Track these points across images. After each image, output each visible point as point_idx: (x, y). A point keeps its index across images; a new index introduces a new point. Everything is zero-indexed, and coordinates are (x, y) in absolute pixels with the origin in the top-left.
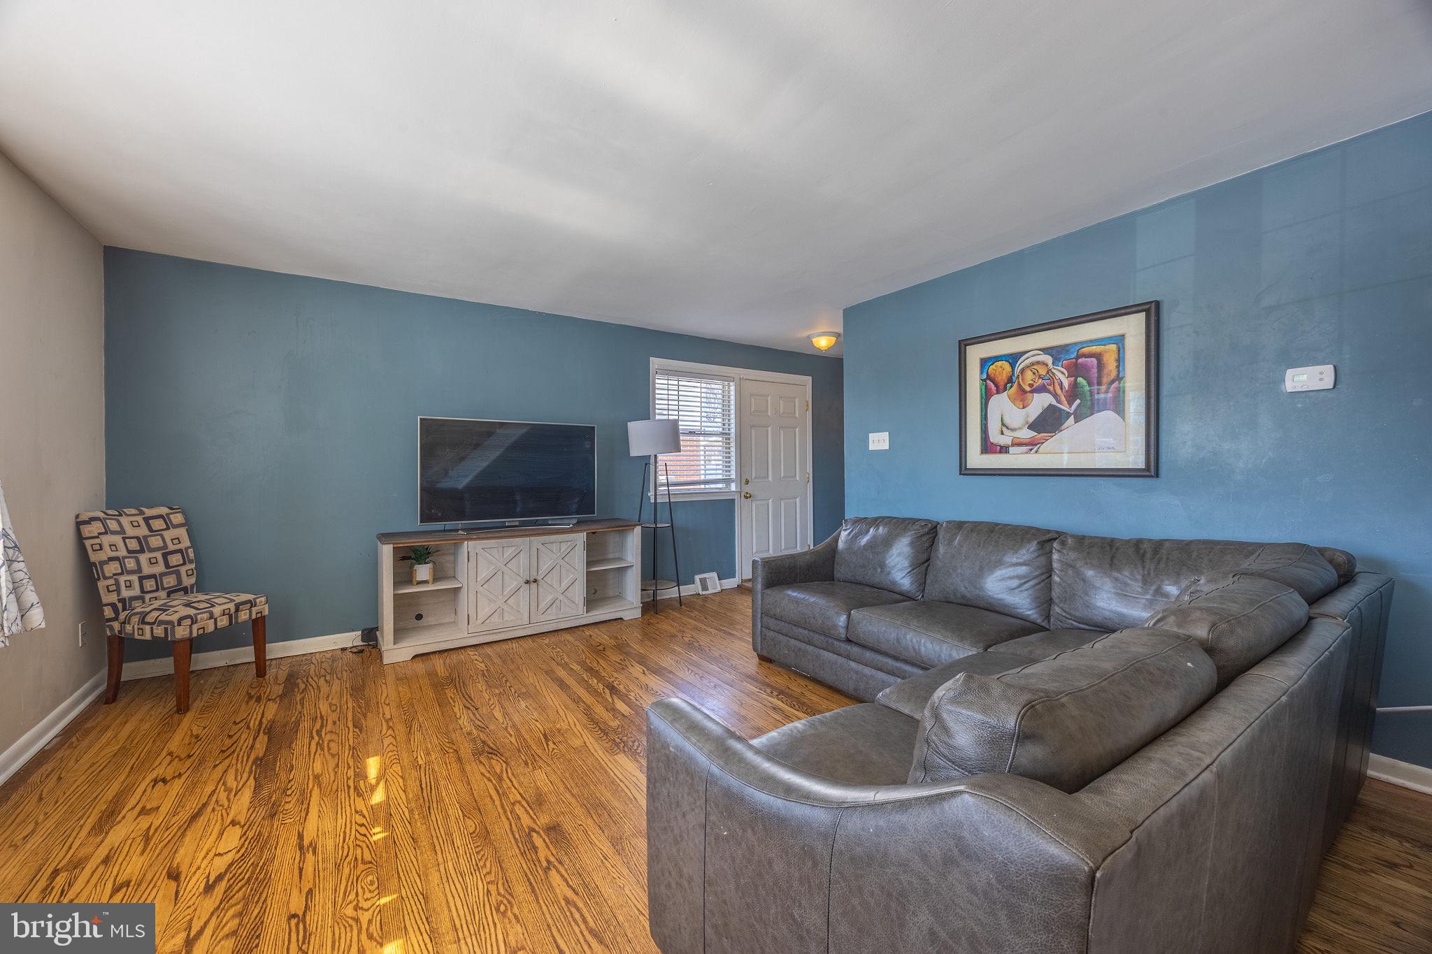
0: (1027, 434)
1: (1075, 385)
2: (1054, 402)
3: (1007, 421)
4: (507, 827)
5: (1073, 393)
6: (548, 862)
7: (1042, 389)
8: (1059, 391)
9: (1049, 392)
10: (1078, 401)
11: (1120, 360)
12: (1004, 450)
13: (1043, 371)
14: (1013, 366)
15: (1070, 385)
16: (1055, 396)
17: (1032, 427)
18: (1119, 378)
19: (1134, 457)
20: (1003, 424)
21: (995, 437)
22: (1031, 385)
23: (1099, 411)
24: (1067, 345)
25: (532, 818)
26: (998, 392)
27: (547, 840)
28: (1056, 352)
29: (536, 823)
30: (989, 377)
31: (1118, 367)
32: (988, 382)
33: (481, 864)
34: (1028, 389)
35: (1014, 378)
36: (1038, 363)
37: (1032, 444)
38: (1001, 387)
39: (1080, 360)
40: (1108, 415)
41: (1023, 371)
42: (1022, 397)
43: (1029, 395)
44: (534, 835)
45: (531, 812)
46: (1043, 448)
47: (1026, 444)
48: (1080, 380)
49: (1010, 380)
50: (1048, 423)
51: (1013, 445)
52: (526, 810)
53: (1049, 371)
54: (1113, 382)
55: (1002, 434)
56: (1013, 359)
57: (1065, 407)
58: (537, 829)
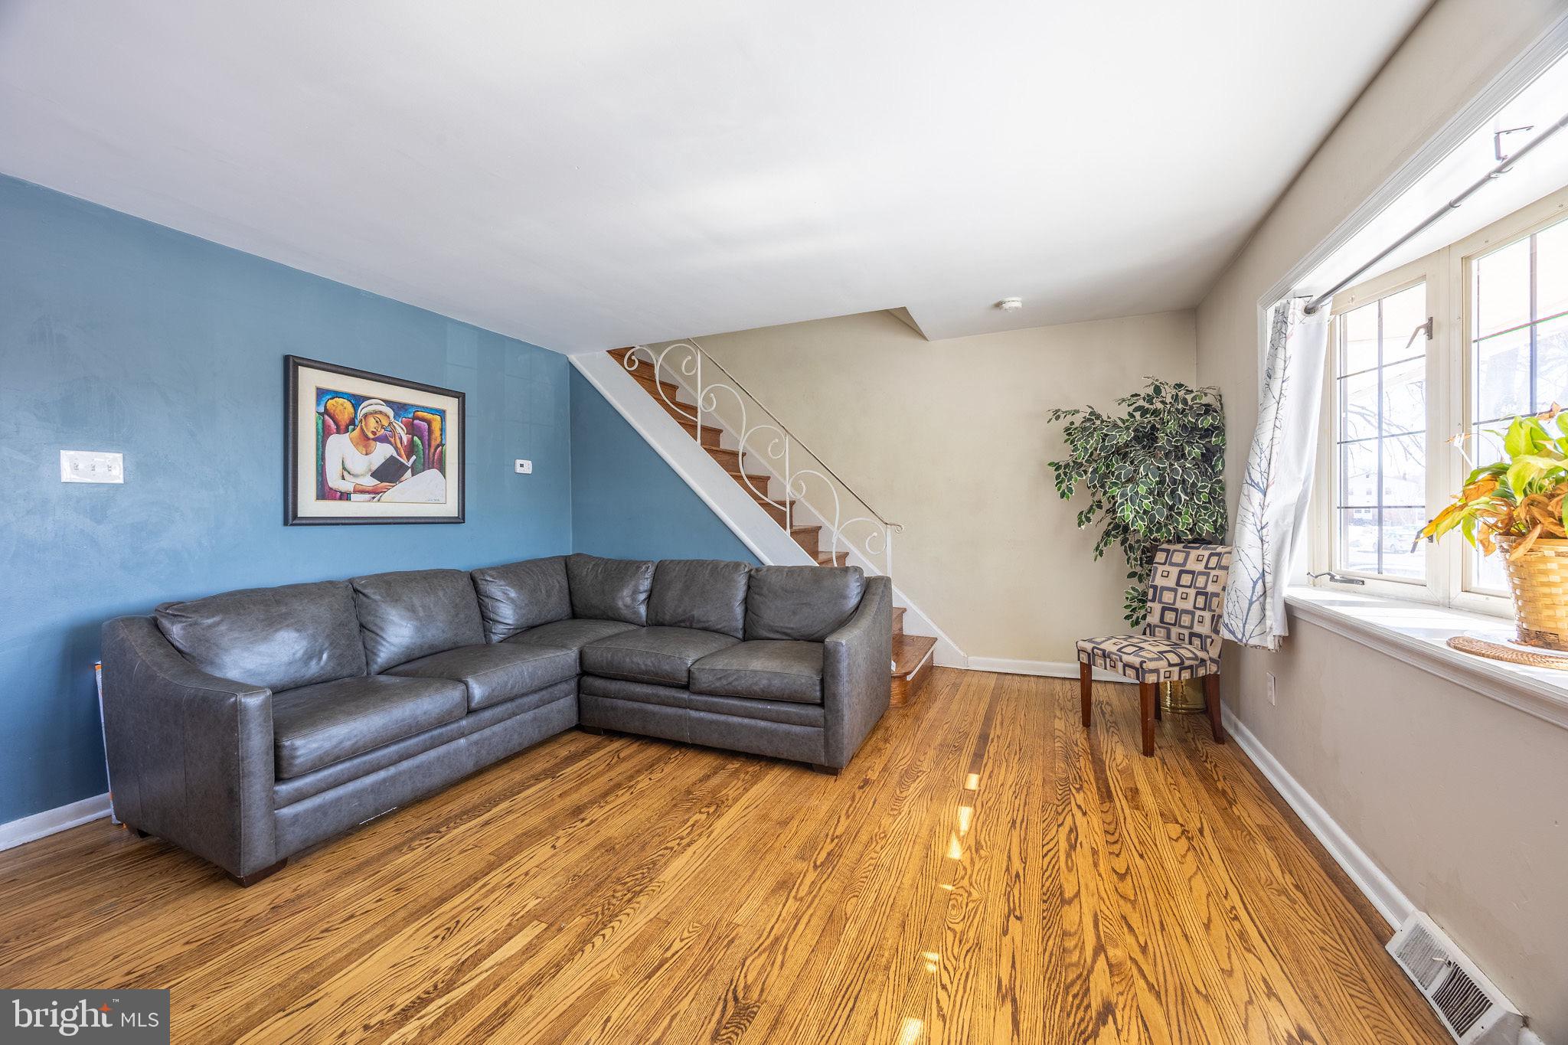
0: (370, 482)
1: (411, 442)
2: (395, 455)
3: (348, 466)
4: (827, 883)
5: (411, 450)
6: (832, 840)
7: (384, 439)
8: (399, 445)
9: (390, 443)
10: (414, 457)
11: (443, 430)
12: (345, 496)
13: (385, 423)
14: (355, 407)
15: (408, 441)
16: (396, 448)
17: (374, 475)
18: (442, 445)
19: (451, 509)
20: (344, 468)
21: (334, 481)
22: (374, 433)
23: (429, 469)
24: (405, 405)
25: (805, 876)
26: (338, 432)
27: (817, 853)
28: (399, 408)
29: (807, 870)
30: (327, 412)
31: (441, 435)
32: (326, 417)
33: (871, 868)
34: (371, 436)
35: (357, 422)
36: (381, 412)
37: (375, 492)
38: (343, 427)
39: (416, 422)
40: (434, 472)
41: (366, 416)
42: (365, 442)
43: (373, 443)
44: (818, 863)
45: (799, 881)
46: (386, 496)
47: (369, 492)
48: (416, 438)
49: (352, 422)
50: (389, 473)
51: (355, 492)
52: (800, 885)
53: (390, 424)
54: (438, 446)
55: (343, 478)
56: (357, 400)
57: (404, 460)
58: (812, 864)
